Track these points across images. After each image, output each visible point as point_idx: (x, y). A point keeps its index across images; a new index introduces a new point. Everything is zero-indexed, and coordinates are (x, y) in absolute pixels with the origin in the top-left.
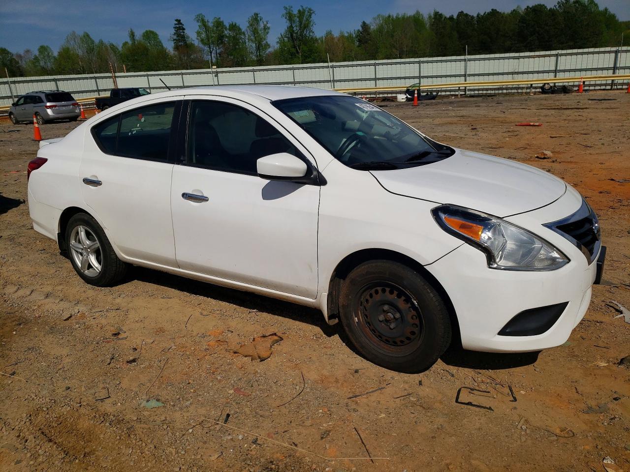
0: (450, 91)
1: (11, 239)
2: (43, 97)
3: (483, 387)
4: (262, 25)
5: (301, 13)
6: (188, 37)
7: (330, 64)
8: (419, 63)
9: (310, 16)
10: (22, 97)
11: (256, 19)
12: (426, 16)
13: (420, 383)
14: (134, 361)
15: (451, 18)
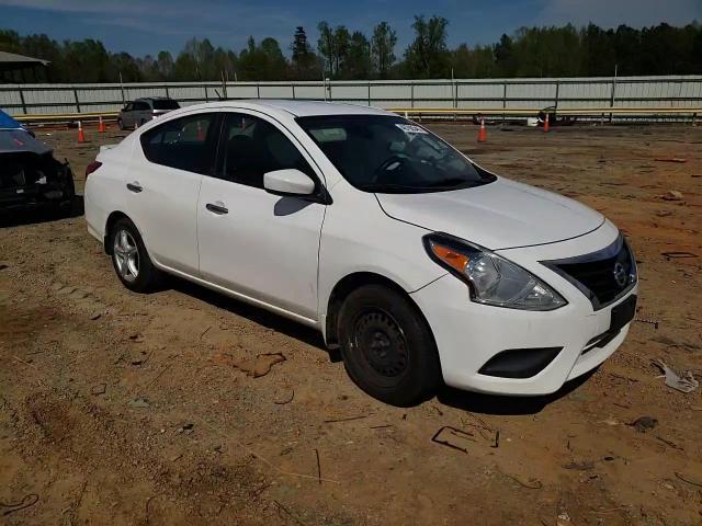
0: (592, 117)
1: (76, 240)
2: (151, 103)
3: (468, 429)
4: (388, 35)
5: (433, 23)
6: (309, 46)
7: (454, 81)
8: (557, 83)
9: (443, 27)
10: (132, 102)
11: (383, 28)
12: (578, 29)
13: (404, 417)
14: (139, 363)
15: (611, 32)
